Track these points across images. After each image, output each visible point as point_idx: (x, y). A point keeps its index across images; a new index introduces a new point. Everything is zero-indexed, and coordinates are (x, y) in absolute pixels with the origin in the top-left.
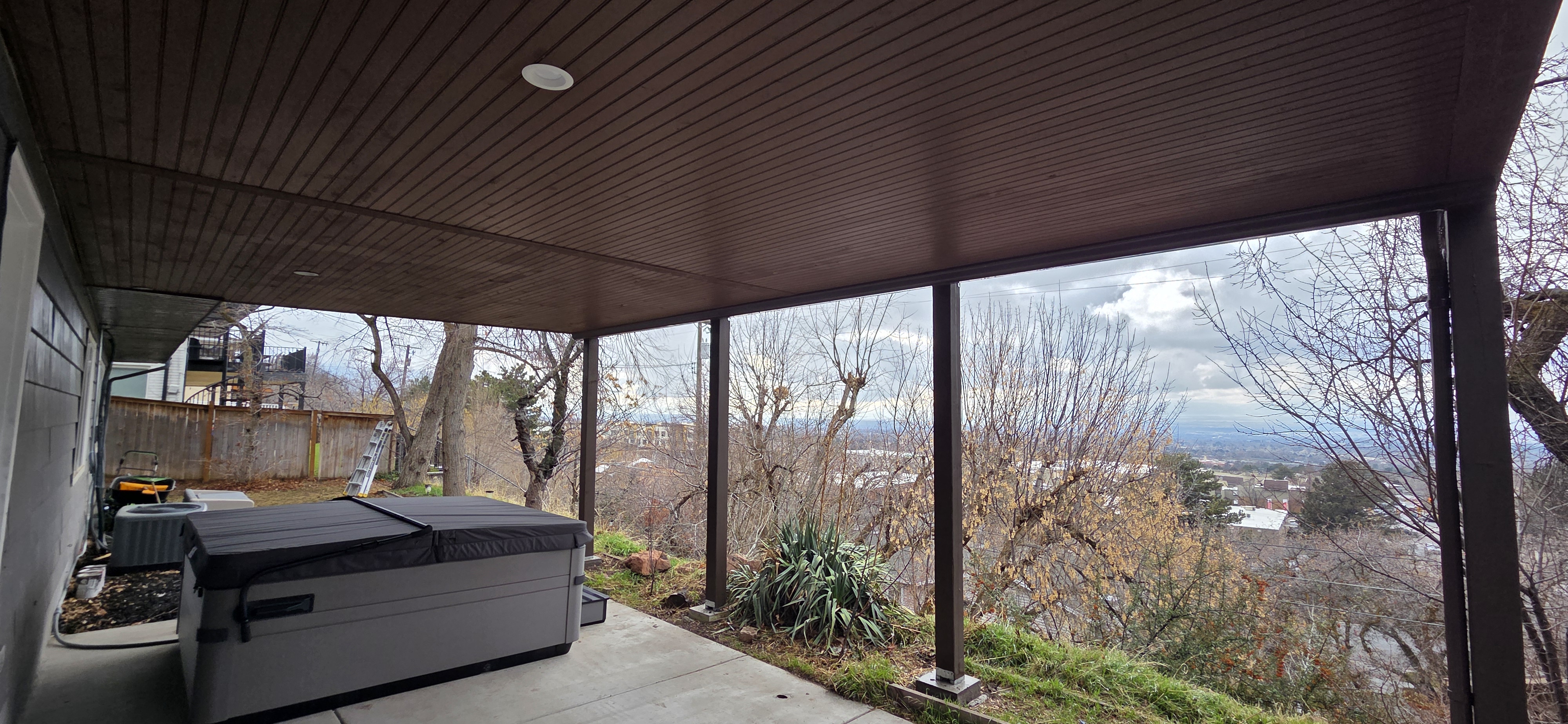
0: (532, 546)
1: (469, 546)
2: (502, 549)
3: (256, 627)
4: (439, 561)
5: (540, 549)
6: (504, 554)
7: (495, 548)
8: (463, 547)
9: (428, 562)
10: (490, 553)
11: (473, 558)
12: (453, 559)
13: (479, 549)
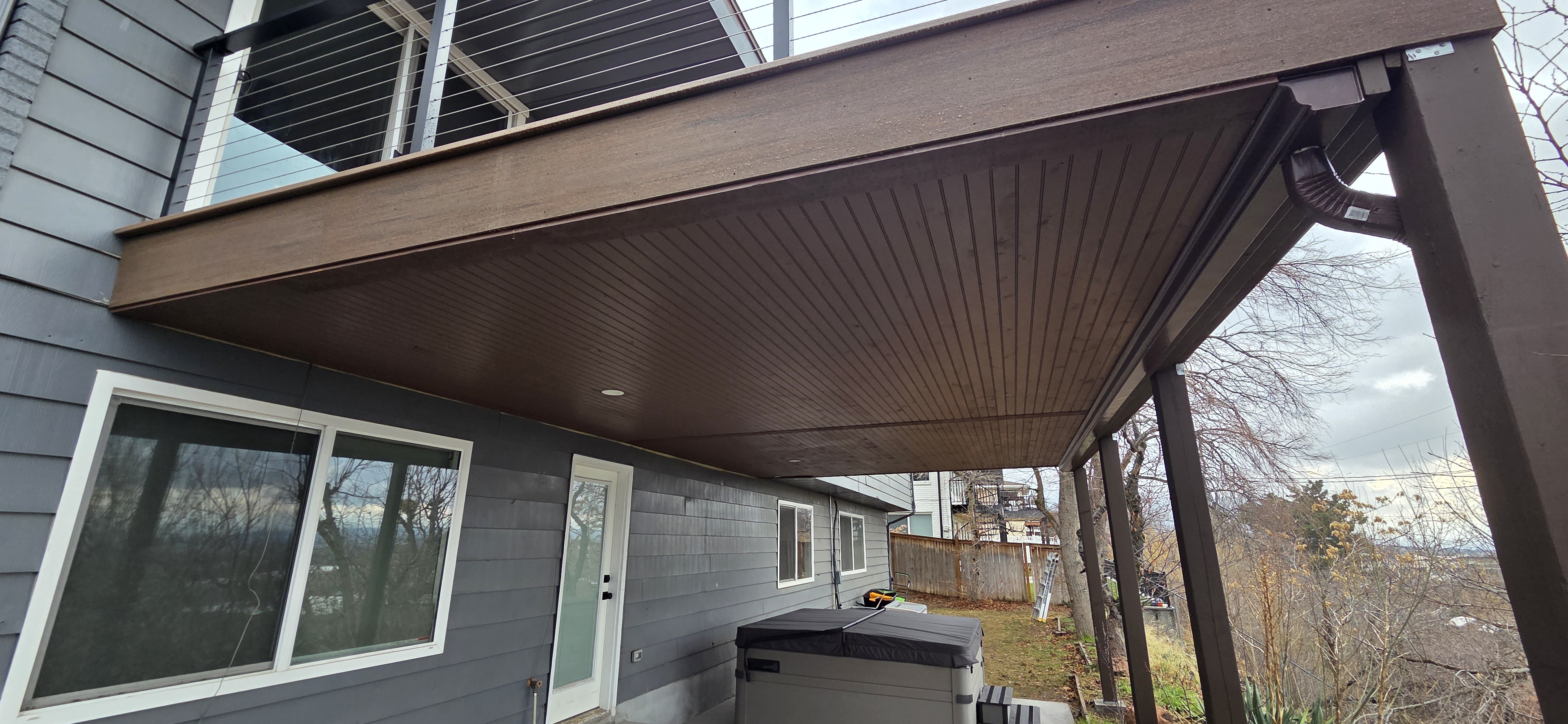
0: (914, 658)
1: (866, 648)
2: (890, 656)
3: (757, 675)
4: (845, 656)
5: (921, 661)
6: (891, 660)
7: (885, 653)
8: (861, 648)
9: (838, 655)
10: (881, 656)
11: (869, 658)
12: (856, 656)
13: (873, 652)
